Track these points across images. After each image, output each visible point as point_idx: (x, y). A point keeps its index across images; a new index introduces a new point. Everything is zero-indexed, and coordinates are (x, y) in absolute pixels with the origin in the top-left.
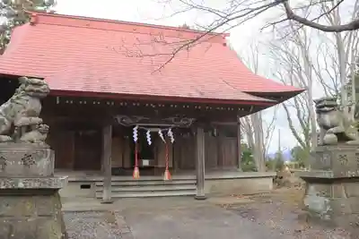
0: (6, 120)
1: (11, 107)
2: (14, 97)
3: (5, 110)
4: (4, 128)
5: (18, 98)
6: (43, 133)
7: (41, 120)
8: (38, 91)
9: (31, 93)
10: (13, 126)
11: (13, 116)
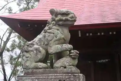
0: (41, 49)
1: (45, 36)
2: (46, 28)
3: (40, 40)
4: (40, 56)
5: (50, 29)
6: (74, 59)
7: (70, 46)
8: (67, 20)
9: (61, 23)
10: (47, 53)
11: (47, 45)
